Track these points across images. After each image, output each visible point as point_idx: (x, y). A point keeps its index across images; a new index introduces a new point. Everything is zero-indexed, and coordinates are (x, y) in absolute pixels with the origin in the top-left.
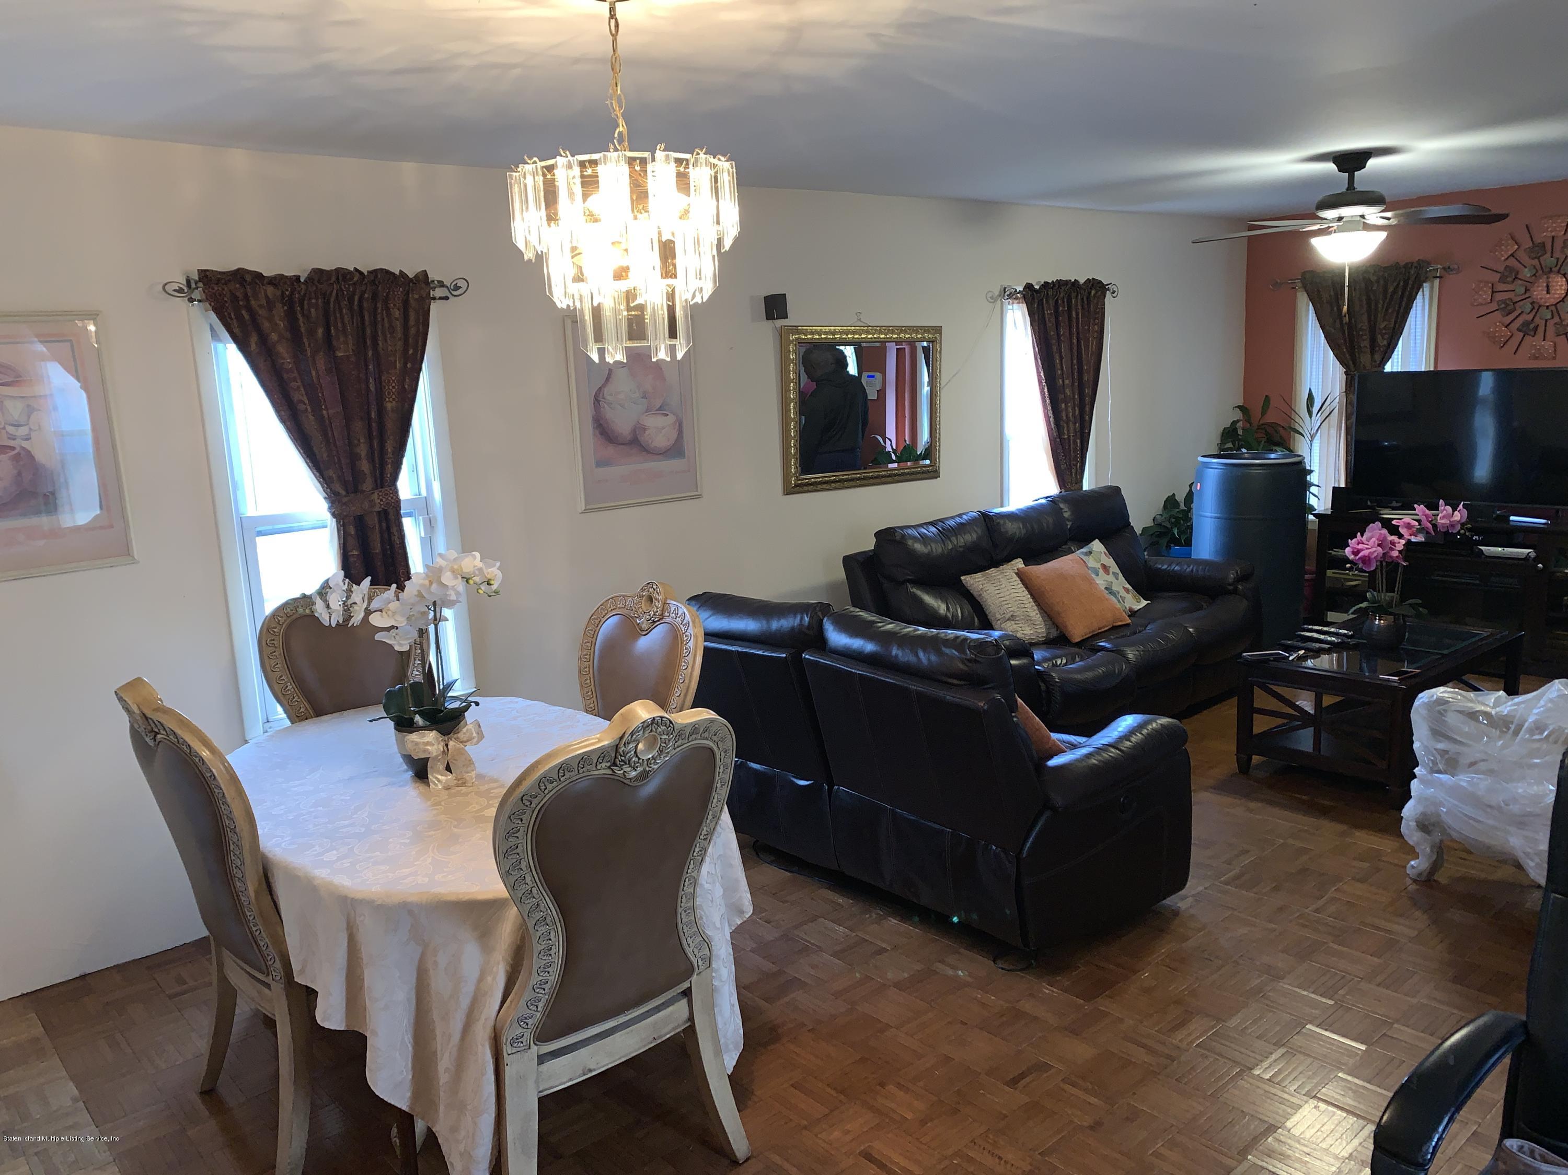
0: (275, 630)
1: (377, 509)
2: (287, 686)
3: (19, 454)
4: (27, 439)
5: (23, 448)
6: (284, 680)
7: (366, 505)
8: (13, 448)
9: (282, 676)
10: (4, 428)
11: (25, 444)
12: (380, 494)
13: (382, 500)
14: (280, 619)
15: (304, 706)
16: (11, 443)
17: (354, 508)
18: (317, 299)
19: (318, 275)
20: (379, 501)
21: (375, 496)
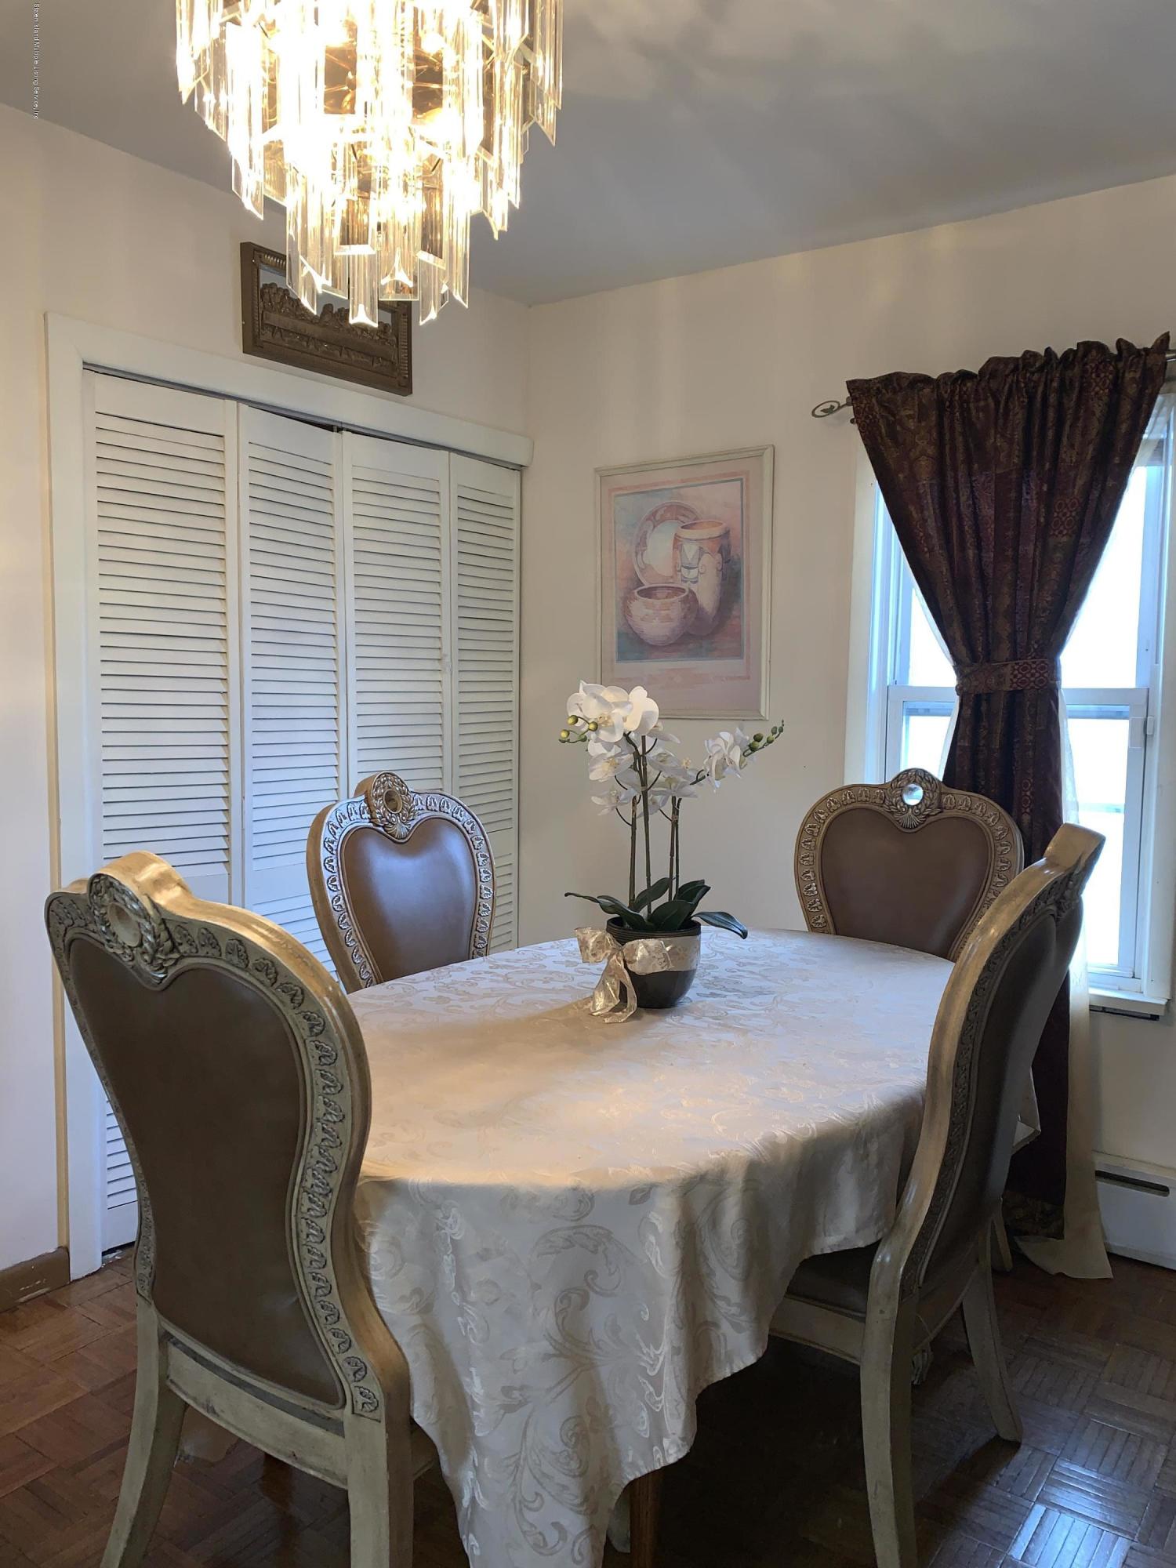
0: (822, 816)
1: (1007, 687)
2: (811, 886)
3: (687, 596)
4: (695, 582)
5: (691, 591)
6: (809, 877)
7: (993, 680)
8: (683, 591)
9: (808, 872)
10: (680, 571)
11: (694, 588)
12: (1016, 667)
13: (1015, 676)
14: (832, 804)
15: (824, 916)
16: (685, 586)
17: (975, 683)
18: (986, 399)
19: (995, 366)
20: (1012, 677)
21: (1008, 670)
